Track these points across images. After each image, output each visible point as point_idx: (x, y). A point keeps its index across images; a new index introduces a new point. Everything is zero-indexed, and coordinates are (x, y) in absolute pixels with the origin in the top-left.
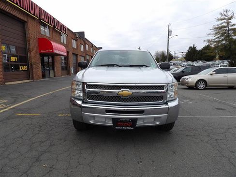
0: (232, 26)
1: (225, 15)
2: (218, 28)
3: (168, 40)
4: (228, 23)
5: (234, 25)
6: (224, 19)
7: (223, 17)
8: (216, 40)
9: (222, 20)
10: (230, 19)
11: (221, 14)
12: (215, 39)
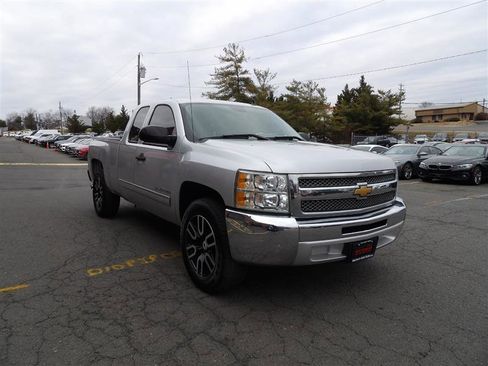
0: (243, 73)
1: (232, 53)
2: (222, 74)
3: (139, 87)
4: (237, 67)
5: (246, 72)
6: (231, 60)
7: (229, 56)
8: (221, 94)
9: (228, 60)
10: (240, 60)
11: (225, 50)
12: (219, 92)
